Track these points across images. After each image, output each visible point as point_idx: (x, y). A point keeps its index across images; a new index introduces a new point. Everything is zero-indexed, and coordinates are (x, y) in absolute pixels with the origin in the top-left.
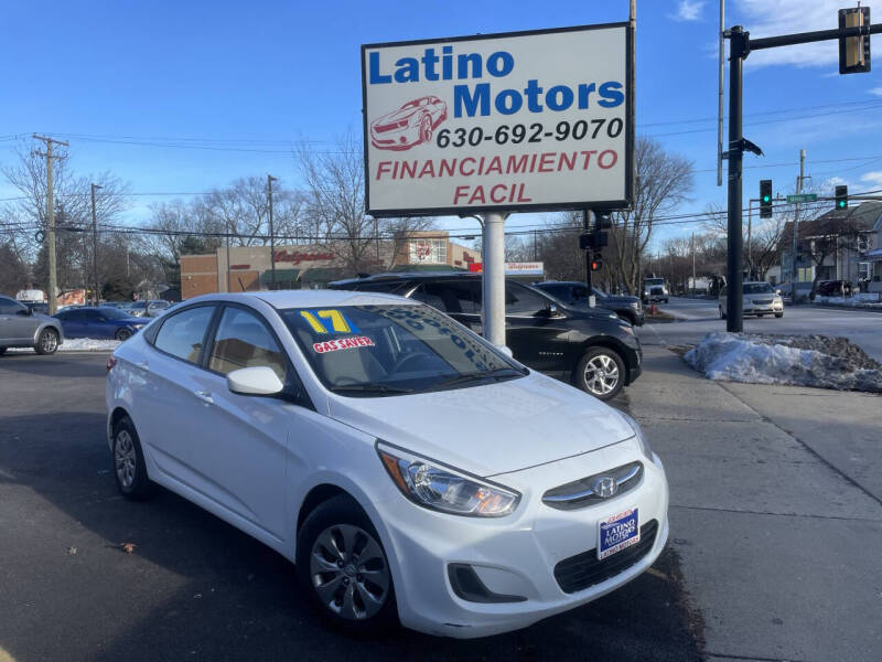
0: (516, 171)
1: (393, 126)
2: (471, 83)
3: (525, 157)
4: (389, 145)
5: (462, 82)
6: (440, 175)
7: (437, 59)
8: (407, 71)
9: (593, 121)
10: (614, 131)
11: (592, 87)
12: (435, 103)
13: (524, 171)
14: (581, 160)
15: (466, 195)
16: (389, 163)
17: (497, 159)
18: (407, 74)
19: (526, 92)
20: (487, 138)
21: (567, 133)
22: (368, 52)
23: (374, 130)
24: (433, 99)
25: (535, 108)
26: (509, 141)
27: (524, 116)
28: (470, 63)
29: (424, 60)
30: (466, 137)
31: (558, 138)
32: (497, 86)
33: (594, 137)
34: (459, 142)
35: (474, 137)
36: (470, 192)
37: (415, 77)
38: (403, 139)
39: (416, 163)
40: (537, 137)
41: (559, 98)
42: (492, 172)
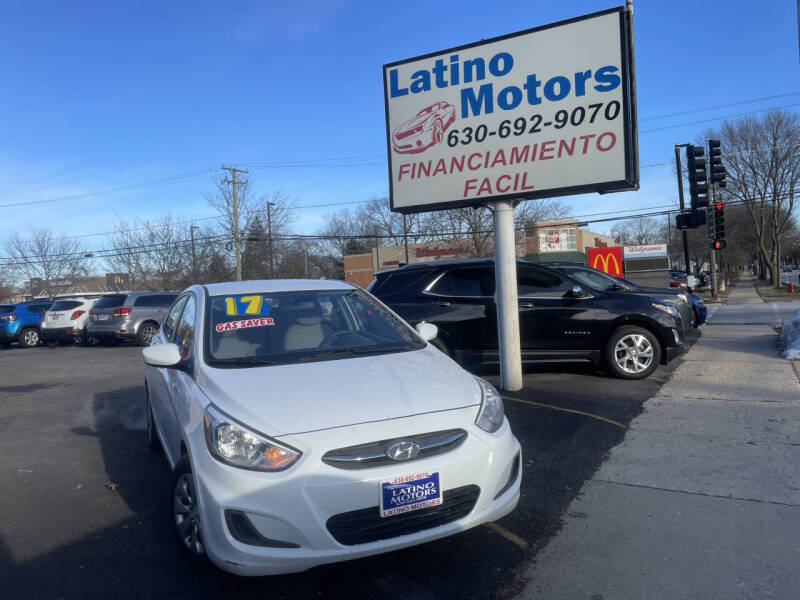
0: (518, 160)
1: (411, 132)
2: (476, 85)
3: (527, 148)
4: (407, 149)
5: (468, 85)
6: (451, 171)
7: (445, 68)
8: (422, 82)
9: (591, 107)
10: (611, 114)
11: (588, 74)
12: (445, 107)
13: (526, 161)
14: (580, 144)
15: (474, 187)
16: (409, 165)
17: (501, 152)
18: (421, 85)
19: (525, 86)
20: (491, 134)
21: (565, 120)
22: (388, 70)
23: (395, 138)
24: (444, 104)
25: (534, 100)
26: (512, 133)
27: (525, 110)
28: (474, 68)
29: (434, 71)
30: (473, 135)
31: (557, 127)
32: (499, 84)
33: (592, 121)
34: (467, 140)
35: (478, 135)
36: (478, 185)
37: (427, 87)
38: (419, 143)
39: (430, 163)
40: (537, 128)
41: (557, 89)
42: (497, 164)
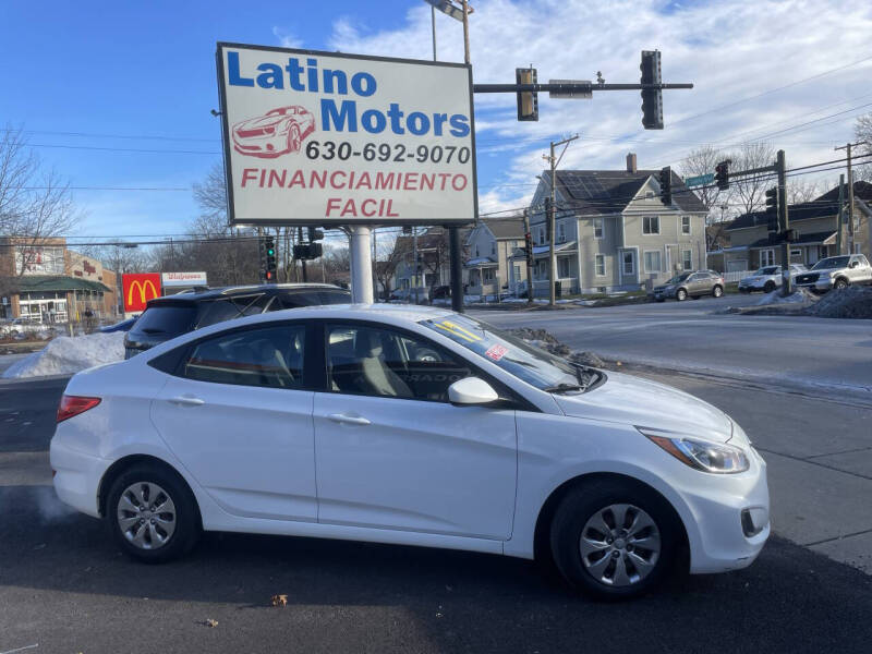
0: (384, 186)
1: (257, 133)
2: (338, 99)
3: (392, 175)
4: (254, 151)
5: (328, 96)
6: (311, 186)
7: (302, 70)
8: (270, 78)
9: (448, 148)
10: (463, 158)
11: (444, 117)
12: (302, 113)
13: (391, 187)
14: (439, 180)
15: (338, 207)
16: (255, 170)
17: (366, 174)
18: (270, 80)
19: (389, 114)
20: (356, 154)
21: (426, 155)
22: (225, 50)
23: (236, 134)
24: (301, 110)
25: (397, 130)
26: (376, 158)
27: (388, 136)
28: (335, 79)
29: (288, 68)
30: (336, 151)
31: (419, 160)
32: (363, 105)
33: (449, 161)
34: (329, 155)
36: (342, 205)
37: (279, 84)
38: (270, 147)
39: (285, 172)
40: (401, 157)
41: (418, 124)
42: (362, 187)
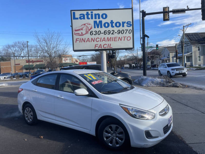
0: (109, 41)
1: (79, 30)
2: (98, 20)
3: (111, 38)
4: (78, 34)
5: (96, 20)
6: (91, 42)
7: (89, 14)
9: (125, 30)
10: (130, 32)
11: (125, 22)
12: (89, 25)
13: (110, 41)
14: (123, 38)
15: (97, 46)
16: (79, 39)
17: (104, 38)
18: (82, 18)
19: (110, 23)
20: (102, 33)
21: (120, 32)
22: (72, 12)
23: (74, 31)
25: (112, 27)
26: (107, 34)
27: (110, 28)
28: (97, 16)
29: (86, 14)
30: (97, 33)
31: (118, 34)
32: (104, 21)
33: (126, 33)
34: (95, 34)
35: (99, 33)
36: (98, 46)
37: (84, 18)
38: (82, 33)
39: (85, 39)
40: (113, 33)
41: (118, 25)
42: (103, 41)
